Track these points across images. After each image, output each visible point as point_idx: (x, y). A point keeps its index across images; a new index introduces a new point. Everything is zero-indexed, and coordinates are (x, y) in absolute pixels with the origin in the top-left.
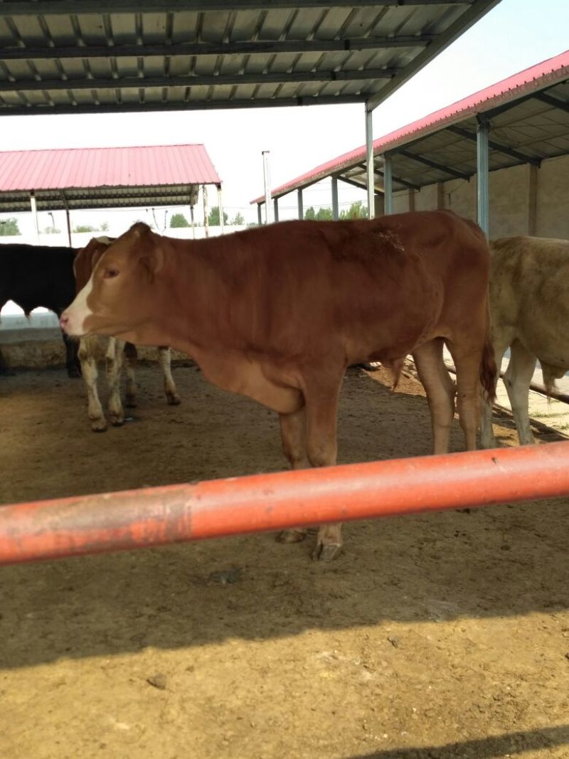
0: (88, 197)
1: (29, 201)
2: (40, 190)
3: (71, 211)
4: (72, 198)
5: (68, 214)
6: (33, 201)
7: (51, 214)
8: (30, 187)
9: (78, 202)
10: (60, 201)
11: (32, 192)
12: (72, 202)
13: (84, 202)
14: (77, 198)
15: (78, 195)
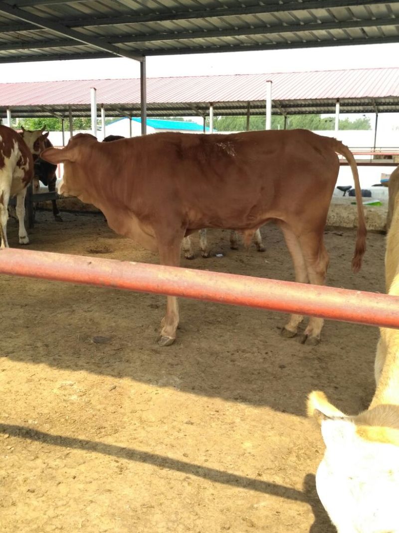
0: (393, 104)
1: (335, 106)
2: (344, 99)
3: (379, 114)
4: (381, 104)
5: (377, 116)
6: (338, 106)
7: (365, 115)
8: (336, 97)
9: (385, 107)
10: (372, 107)
11: (338, 100)
12: (381, 108)
13: (389, 107)
14: (384, 104)
15: (386, 102)
